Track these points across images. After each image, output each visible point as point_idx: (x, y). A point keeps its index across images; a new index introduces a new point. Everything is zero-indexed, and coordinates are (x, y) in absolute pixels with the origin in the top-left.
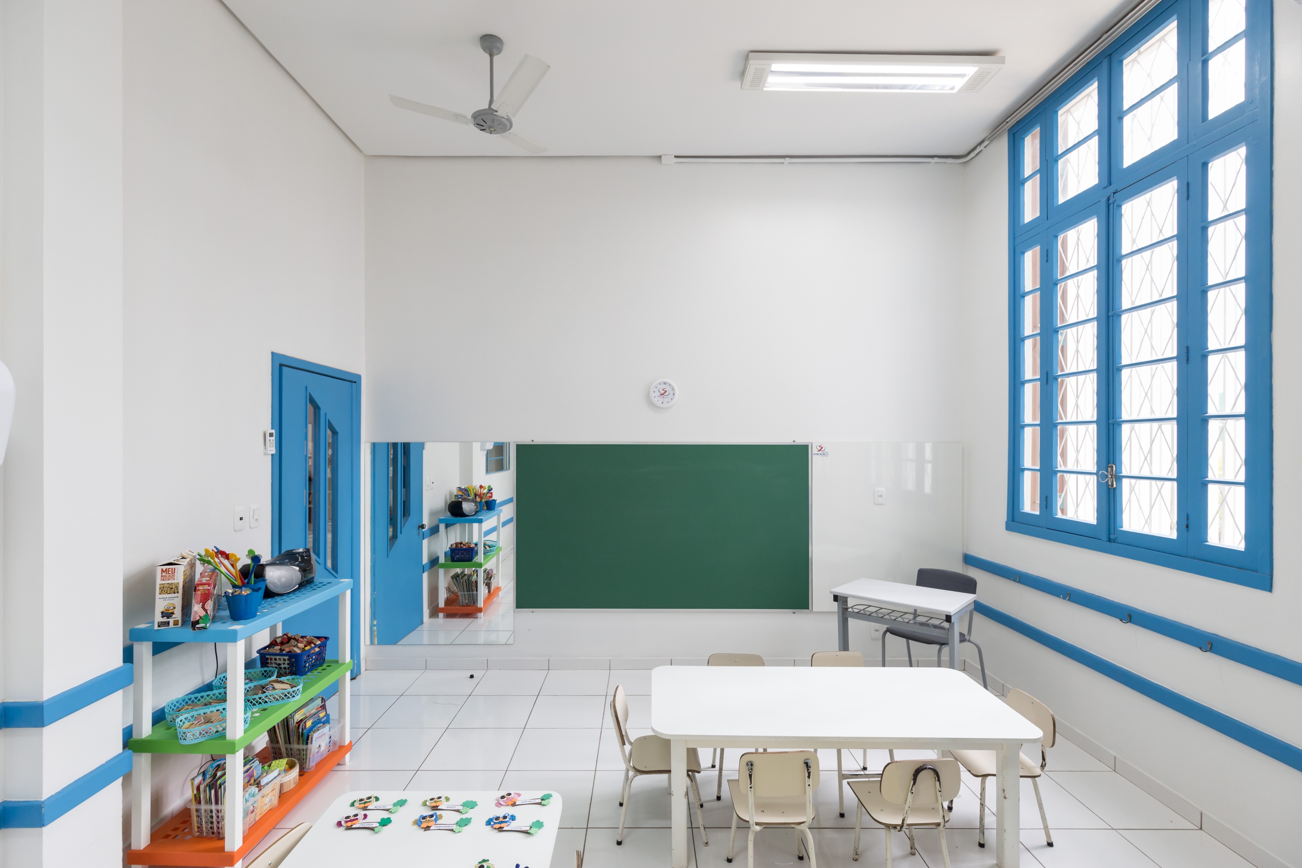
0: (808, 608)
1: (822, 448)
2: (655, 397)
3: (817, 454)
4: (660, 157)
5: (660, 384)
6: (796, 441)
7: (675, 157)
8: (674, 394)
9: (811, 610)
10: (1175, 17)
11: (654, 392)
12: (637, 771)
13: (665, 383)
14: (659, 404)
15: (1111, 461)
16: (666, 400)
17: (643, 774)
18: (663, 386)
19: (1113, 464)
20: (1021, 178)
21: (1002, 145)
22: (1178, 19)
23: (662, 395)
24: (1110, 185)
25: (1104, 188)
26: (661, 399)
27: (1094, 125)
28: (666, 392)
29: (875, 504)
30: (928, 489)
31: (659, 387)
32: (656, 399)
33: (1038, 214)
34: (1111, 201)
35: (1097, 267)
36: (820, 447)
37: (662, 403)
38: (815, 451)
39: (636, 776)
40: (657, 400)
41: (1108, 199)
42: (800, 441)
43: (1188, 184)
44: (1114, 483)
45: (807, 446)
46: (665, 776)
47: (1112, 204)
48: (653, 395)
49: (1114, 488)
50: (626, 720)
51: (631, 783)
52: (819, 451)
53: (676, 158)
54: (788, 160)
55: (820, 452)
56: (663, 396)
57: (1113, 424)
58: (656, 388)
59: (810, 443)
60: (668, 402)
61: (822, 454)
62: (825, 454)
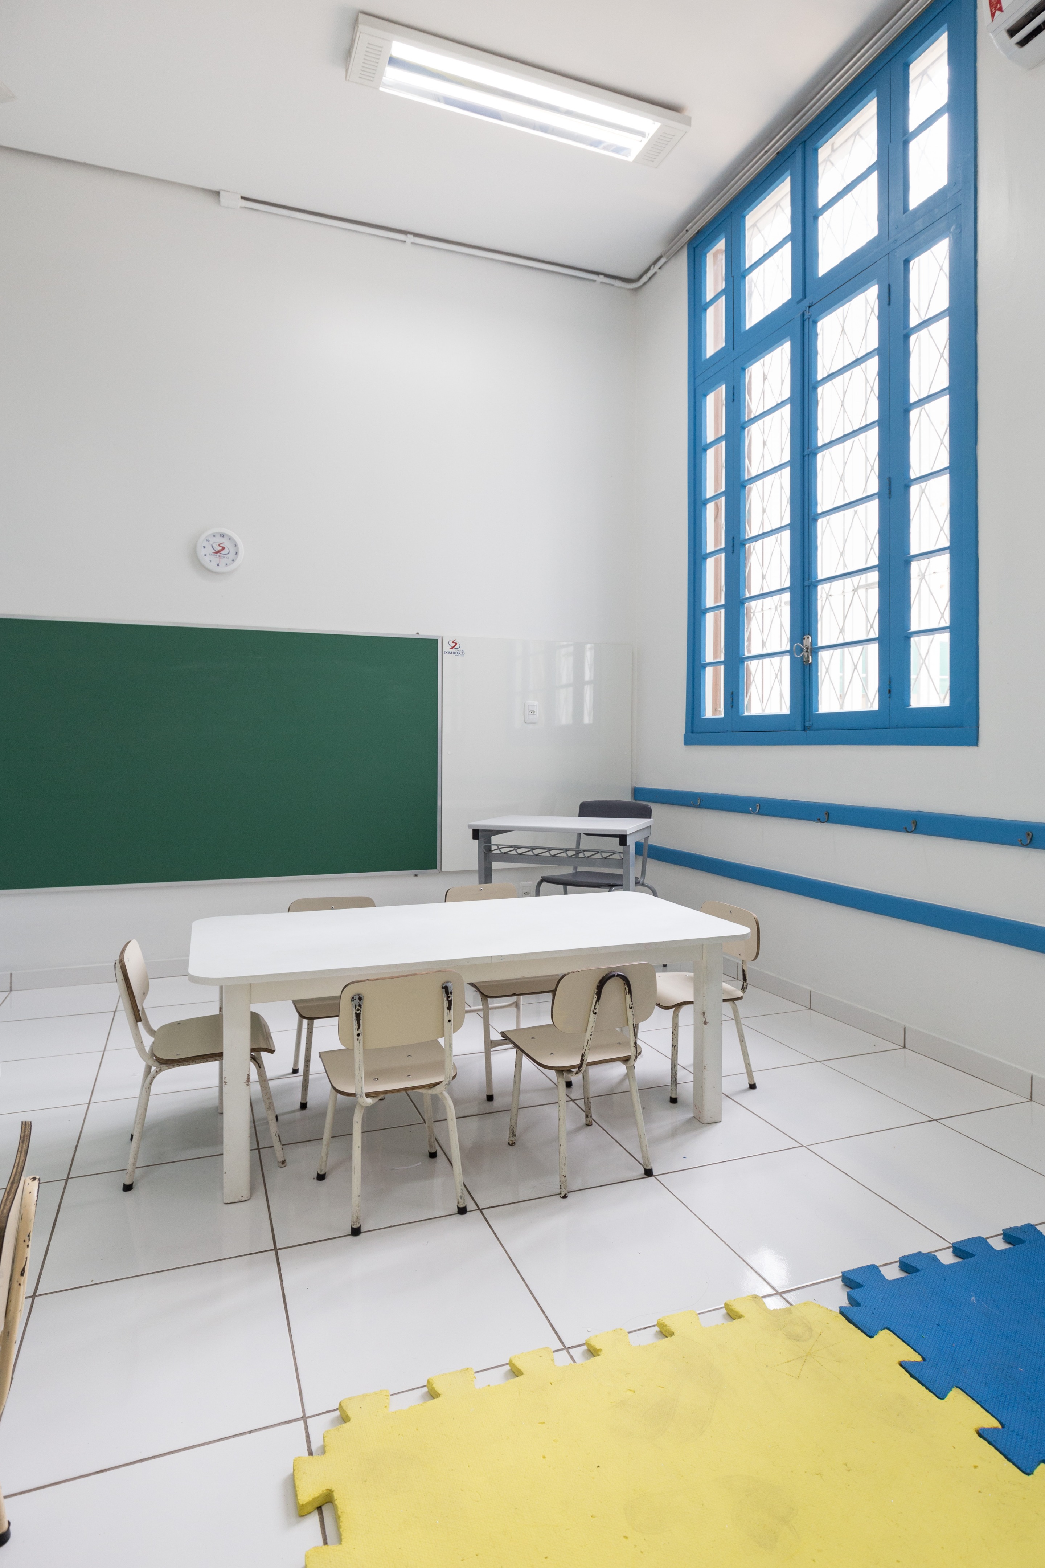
0: (434, 866)
1: (456, 644)
2: (205, 555)
3: (449, 652)
4: (217, 193)
5: (214, 536)
6: (420, 634)
7: (242, 198)
8: (236, 553)
9: (440, 870)
10: (874, 93)
11: (204, 547)
12: (161, 1064)
13: (222, 535)
14: (212, 566)
15: (807, 631)
16: (223, 561)
18: (220, 540)
19: (809, 634)
20: (703, 303)
21: (681, 265)
22: (878, 96)
23: (217, 552)
24: (805, 298)
25: (799, 302)
26: (215, 559)
27: (786, 229)
28: (223, 548)
29: (526, 723)
30: (587, 719)
31: (212, 540)
32: (207, 559)
33: (722, 344)
34: (806, 317)
35: (791, 400)
36: (453, 642)
37: (218, 565)
38: (447, 648)
39: (161, 1071)
40: (210, 561)
41: (803, 314)
42: (426, 633)
43: (889, 286)
44: (810, 657)
45: (435, 642)
47: (807, 320)
48: (203, 551)
49: (810, 664)
51: (151, 1083)
52: (452, 648)
53: (243, 200)
54: (410, 239)
55: (454, 650)
56: (219, 554)
57: (809, 586)
58: (208, 541)
59: (439, 636)
60: (226, 565)
61: (456, 653)
62: (461, 653)
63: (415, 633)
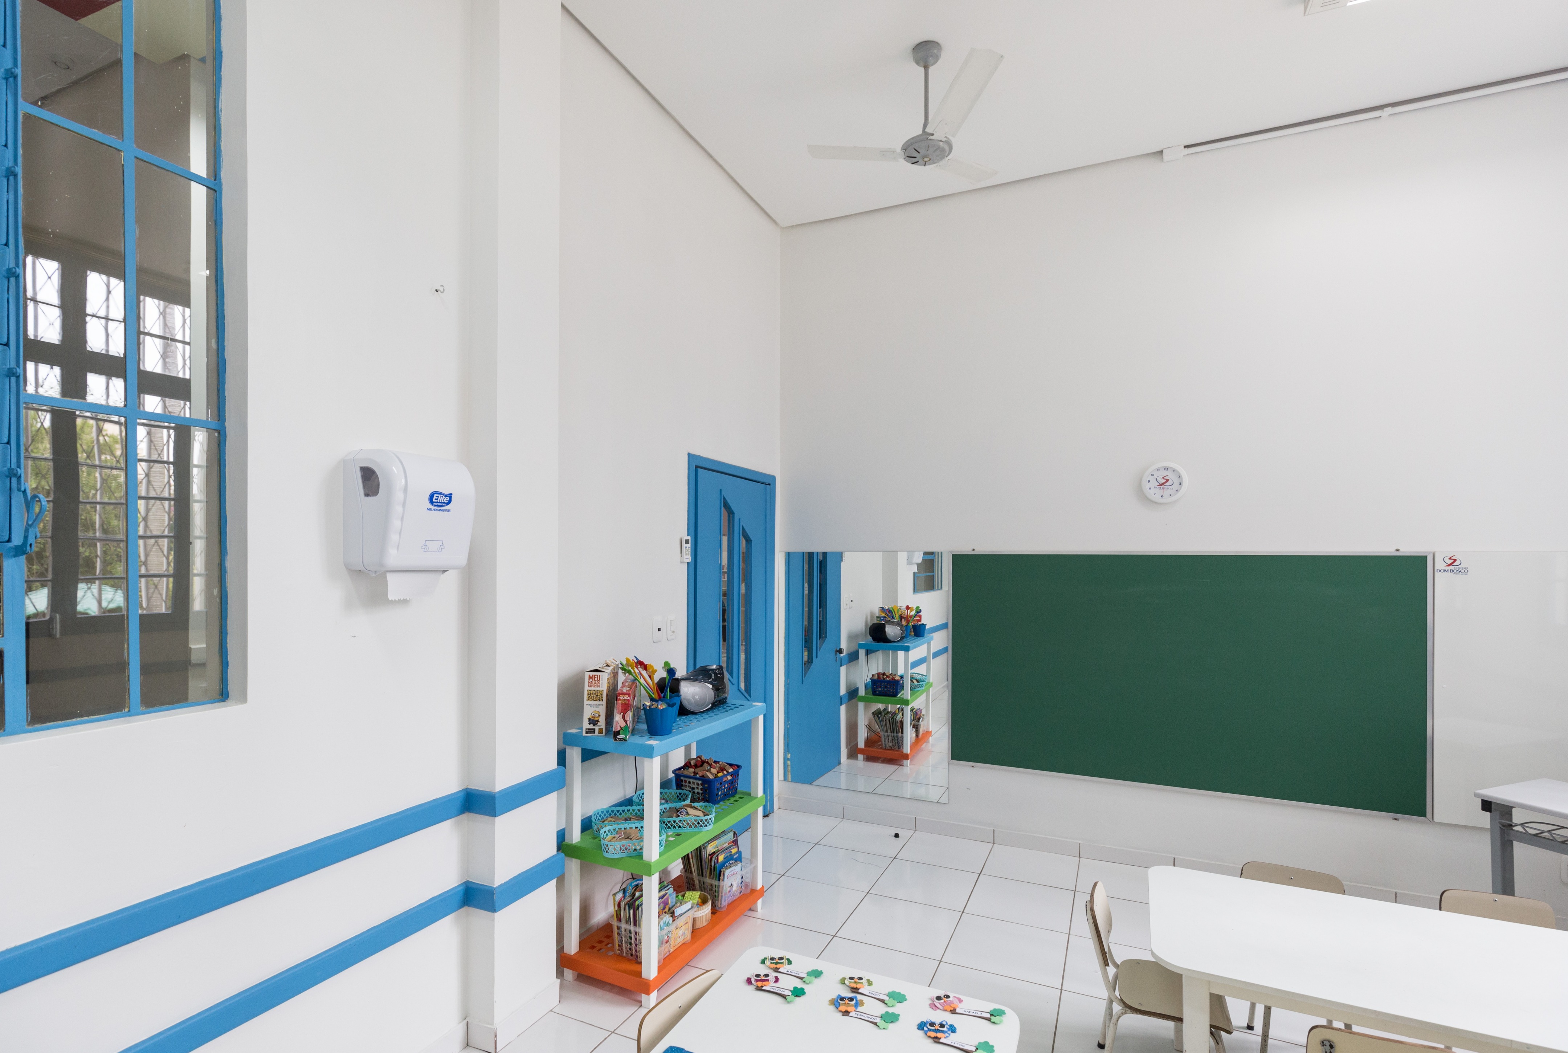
0: (1424, 813)
2: (1150, 488)
3: (1445, 571)
4: (1161, 152)
5: (1158, 470)
6: (1401, 550)
7: (1185, 147)
8: (1180, 484)
9: (1431, 820)
11: (1149, 481)
12: (1126, 1007)
13: (1166, 469)
14: (1156, 499)
16: (1167, 493)
17: (1137, 1014)
18: (1165, 473)
23: (1161, 485)
26: (1159, 492)
28: (1167, 480)
31: (1156, 474)
32: (1152, 491)
37: (1162, 496)
38: (1440, 565)
39: (1126, 1013)
40: (1154, 493)
42: (1409, 547)
45: (1424, 559)
46: (1171, 1024)
48: (1148, 485)
50: (1109, 932)
51: (1117, 1021)
52: (1449, 565)
53: (1186, 149)
54: (1389, 110)
55: (1451, 567)
56: (1163, 486)
58: (1153, 475)
59: (1430, 553)
60: (1170, 495)
61: (1455, 571)
62: (1463, 571)
63: (1394, 550)
